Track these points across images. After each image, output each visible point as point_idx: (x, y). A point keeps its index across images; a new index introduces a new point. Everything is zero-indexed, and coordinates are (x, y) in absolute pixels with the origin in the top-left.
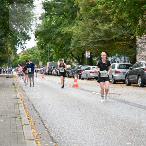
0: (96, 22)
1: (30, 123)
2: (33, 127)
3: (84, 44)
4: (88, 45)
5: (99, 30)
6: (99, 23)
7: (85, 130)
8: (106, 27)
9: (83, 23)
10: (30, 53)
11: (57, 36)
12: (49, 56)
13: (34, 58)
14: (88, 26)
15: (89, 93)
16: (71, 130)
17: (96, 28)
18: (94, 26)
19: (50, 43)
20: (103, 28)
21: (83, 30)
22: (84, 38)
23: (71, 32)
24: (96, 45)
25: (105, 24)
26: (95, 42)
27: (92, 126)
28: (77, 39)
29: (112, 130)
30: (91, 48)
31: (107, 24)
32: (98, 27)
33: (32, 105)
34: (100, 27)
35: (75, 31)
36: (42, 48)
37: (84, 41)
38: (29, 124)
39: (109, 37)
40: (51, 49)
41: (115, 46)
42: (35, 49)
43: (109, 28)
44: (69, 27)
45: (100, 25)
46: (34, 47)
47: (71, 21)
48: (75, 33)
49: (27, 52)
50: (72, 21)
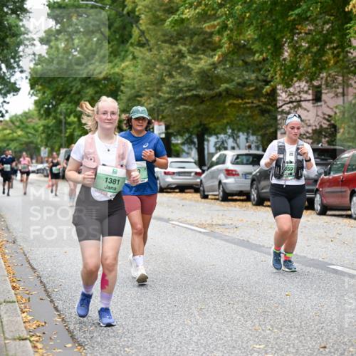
0: (180, 52)
1: (19, 297)
2: (26, 307)
3: (150, 104)
4: (161, 106)
5: (188, 71)
6: (186, 54)
7: (152, 314)
8: (204, 63)
9: (148, 54)
10: (19, 127)
11: (83, 84)
12: (66, 132)
13: (29, 138)
14: (161, 62)
15: (163, 224)
16: (119, 315)
17: (181, 67)
18: (174, 60)
19: (68, 103)
20: (198, 66)
21: (148, 70)
22: (152, 89)
23: (118, 74)
24: (179, 106)
25: (202, 56)
26: (177, 100)
27: (169, 303)
28: (133, 91)
29: (218, 313)
30: (169, 115)
31: (206, 56)
32: (184, 64)
33: (24, 253)
34: (189, 64)
35: (128, 73)
36: (48, 113)
37: (149, 98)
38: (15, 300)
39: (212, 87)
40: (69, 117)
41: (225, 108)
42: (30, 117)
43: (211, 65)
44: (113, 64)
45: (189, 58)
46: (27, 111)
47: (119, 47)
48: (128, 79)
49: (11, 125)
50: (121, 48)
